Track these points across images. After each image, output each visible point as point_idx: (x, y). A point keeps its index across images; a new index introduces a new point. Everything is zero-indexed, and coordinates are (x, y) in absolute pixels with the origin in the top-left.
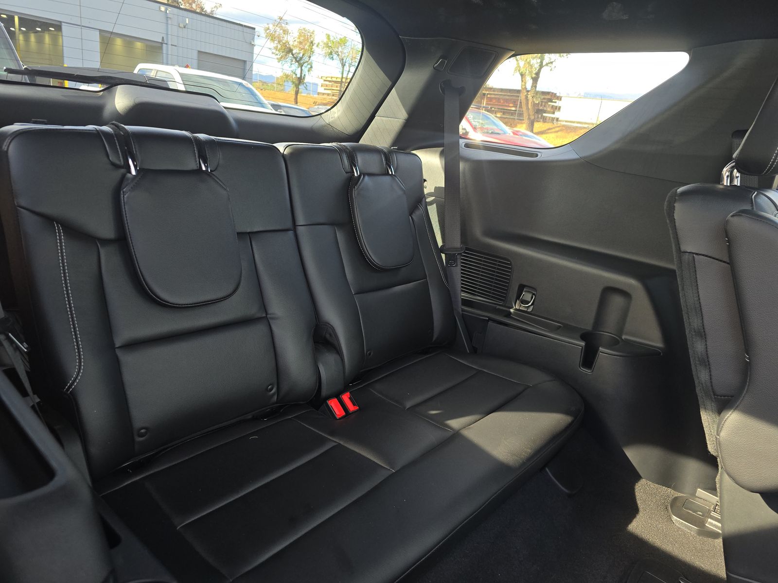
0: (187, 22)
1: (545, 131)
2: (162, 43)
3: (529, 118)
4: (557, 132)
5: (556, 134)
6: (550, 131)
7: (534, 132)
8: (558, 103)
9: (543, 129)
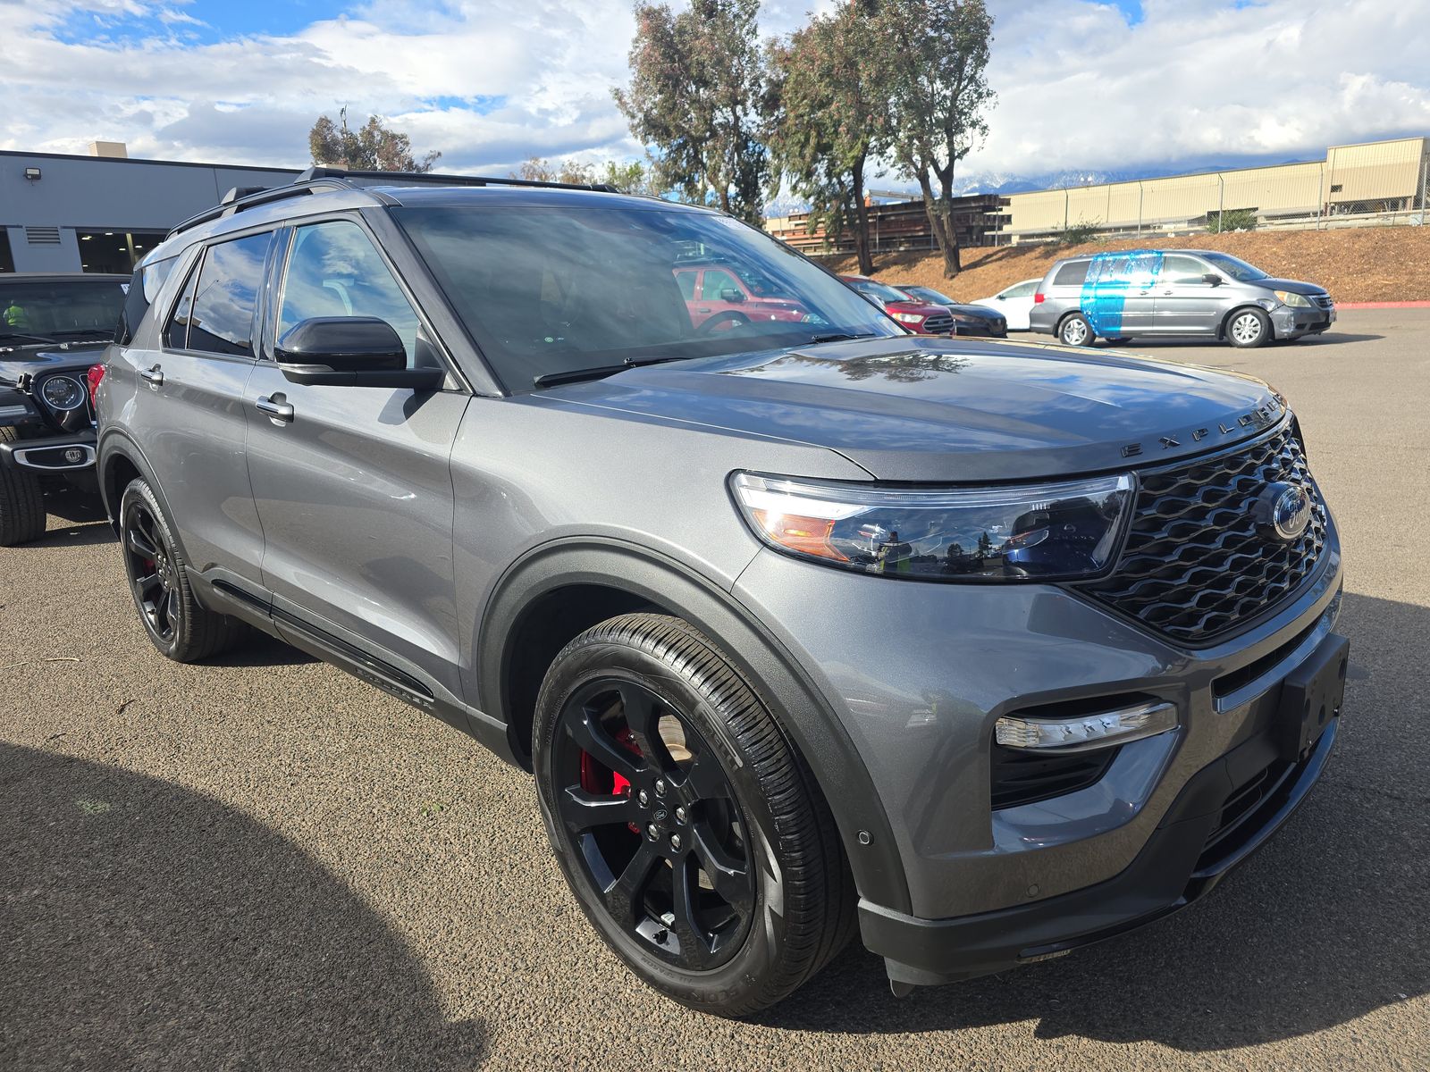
1: (981, 260)
3: (947, 245)
4: (1000, 259)
5: (999, 263)
6: (989, 260)
7: (962, 265)
8: (1006, 211)
9: (977, 259)
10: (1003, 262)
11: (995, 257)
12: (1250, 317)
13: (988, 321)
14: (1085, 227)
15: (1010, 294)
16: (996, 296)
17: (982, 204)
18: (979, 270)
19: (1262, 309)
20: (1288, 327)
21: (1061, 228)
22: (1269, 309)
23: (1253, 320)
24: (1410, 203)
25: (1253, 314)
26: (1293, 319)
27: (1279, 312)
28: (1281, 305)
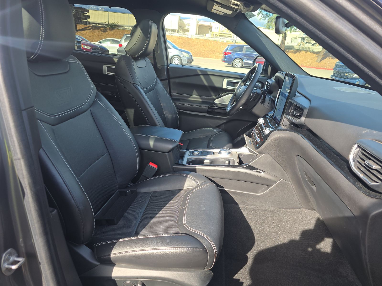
6: (86, 29)
7: (78, 29)
8: (88, 14)
9: (82, 28)
10: (91, 30)
11: (88, 28)
12: (177, 58)
13: (104, 50)
14: (114, 24)
15: (103, 42)
16: (98, 42)
17: (81, 10)
18: (84, 32)
19: (180, 56)
20: (185, 62)
21: (107, 23)
22: (181, 57)
23: (178, 59)
24: (177, 31)
25: (177, 57)
26: (187, 60)
27: (184, 58)
28: (184, 56)
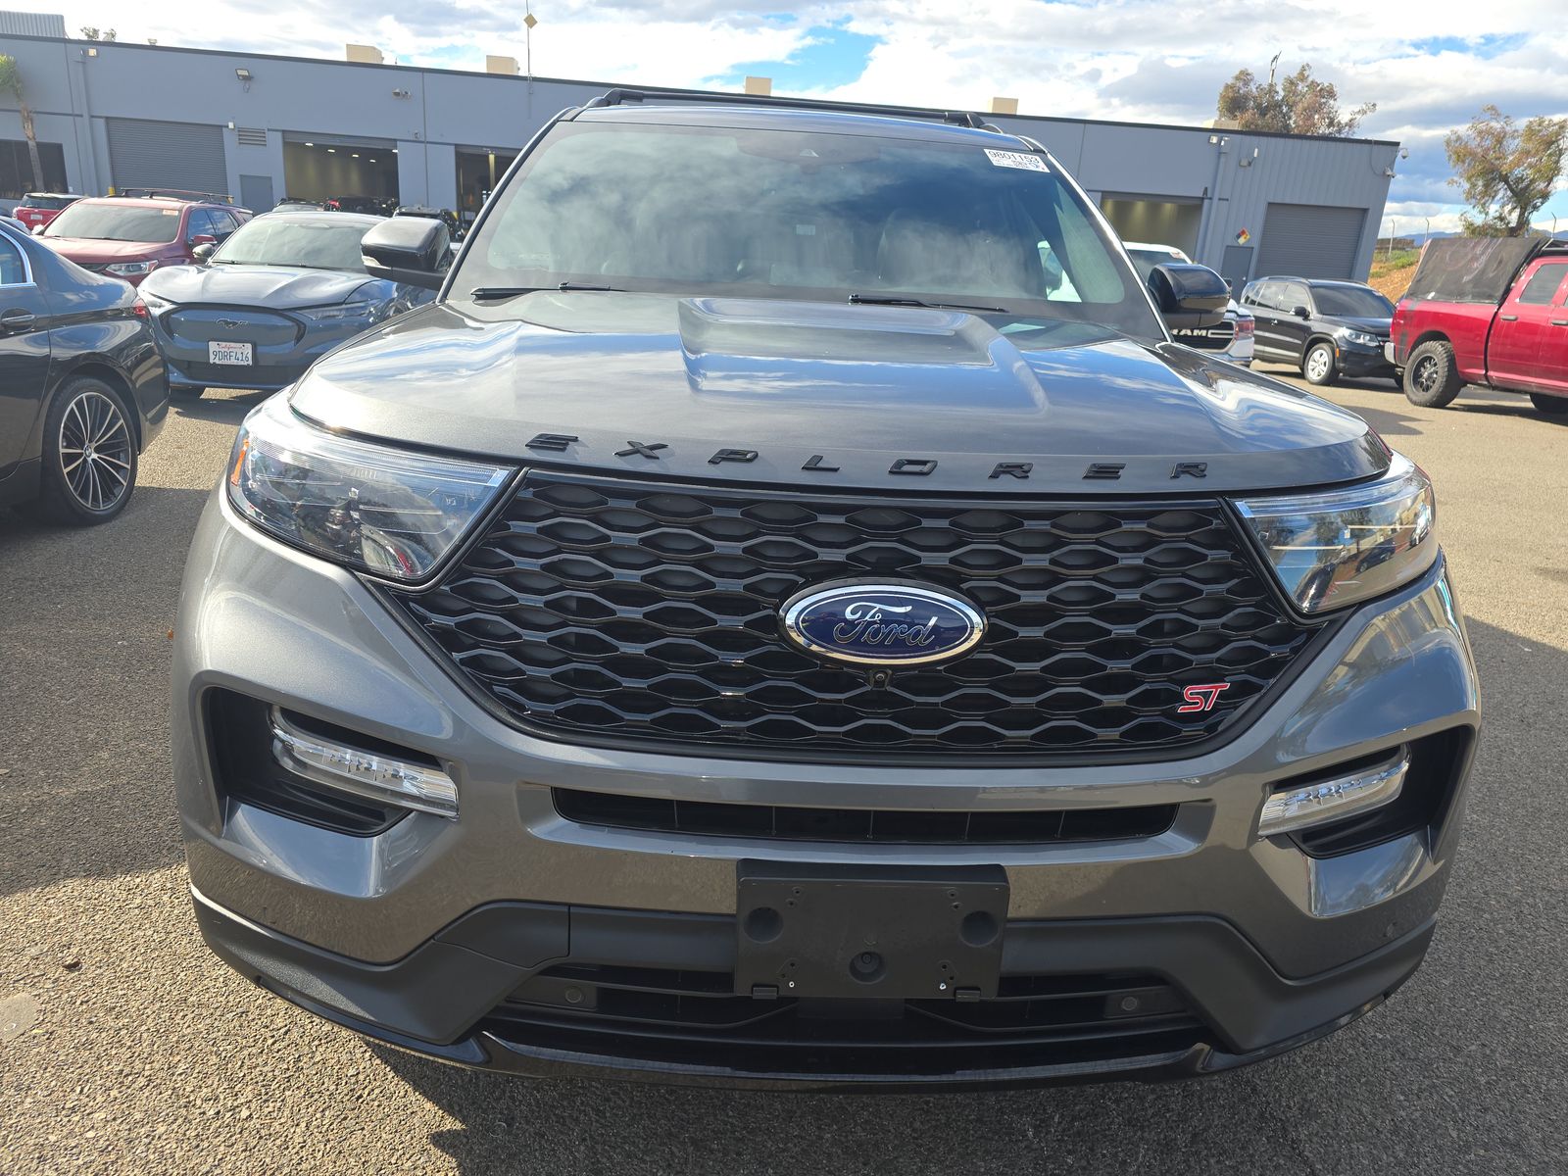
0: (1255, 155)
2: (1203, 199)
